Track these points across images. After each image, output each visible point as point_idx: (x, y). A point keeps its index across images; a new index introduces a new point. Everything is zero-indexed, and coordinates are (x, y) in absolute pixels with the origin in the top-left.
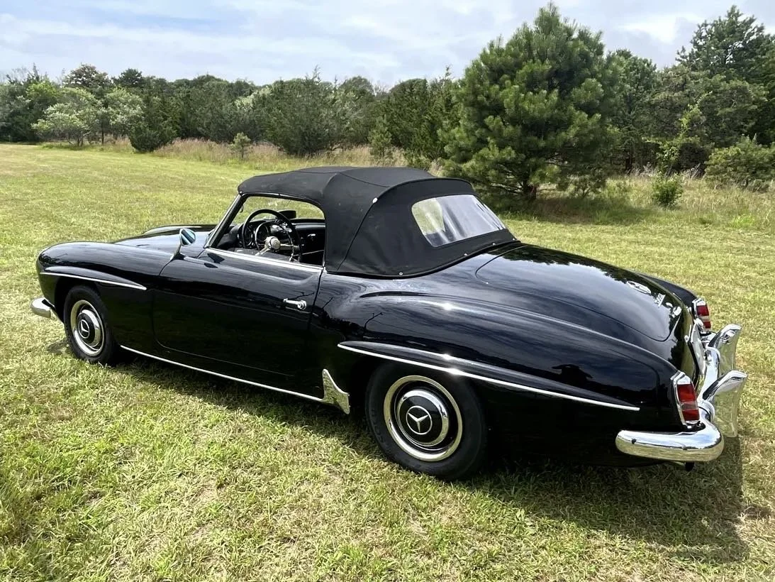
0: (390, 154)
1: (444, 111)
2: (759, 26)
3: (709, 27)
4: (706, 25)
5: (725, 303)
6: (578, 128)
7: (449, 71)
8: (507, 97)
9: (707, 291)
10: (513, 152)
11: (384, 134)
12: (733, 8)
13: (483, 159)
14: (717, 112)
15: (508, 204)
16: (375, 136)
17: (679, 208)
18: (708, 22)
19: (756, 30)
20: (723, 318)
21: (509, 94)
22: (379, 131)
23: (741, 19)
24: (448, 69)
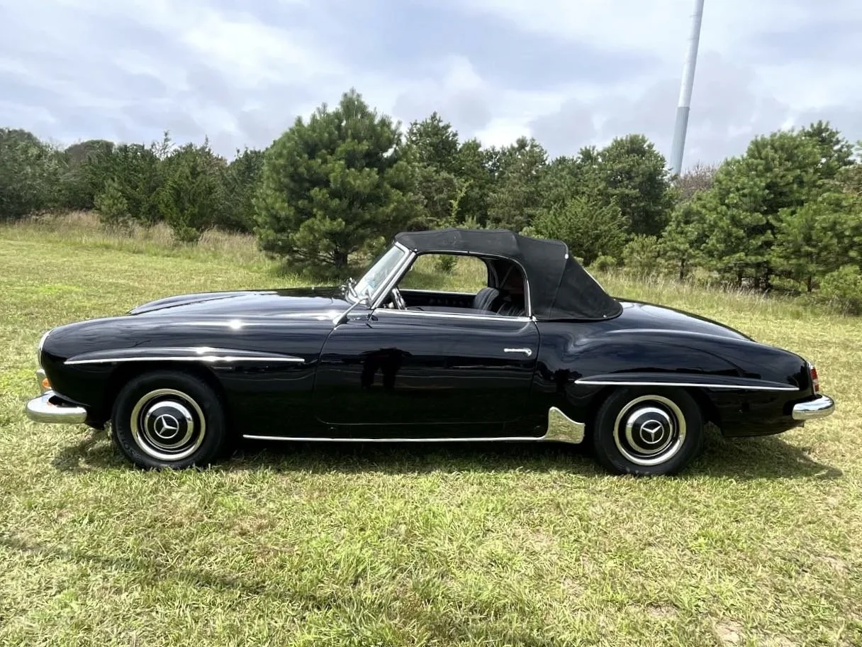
0: (125, 222)
1: (190, 179)
2: (455, 132)
3: (418, 126)
4: (416, 124)
6: (396, 204)
7: (169, 137)
8: (333, 170)
10: (344, 223)
11: (118, 199)
12: (435, 114)
13: (311, 230)
14: (434, 197)
15: (336, 273)
16: (103, 201)
17: (456, 274)
18: (418, 122)
19: (451, 135)
21: (335, 168)
22: (109, 196)
23: (441, 125)
24: (166, 134)
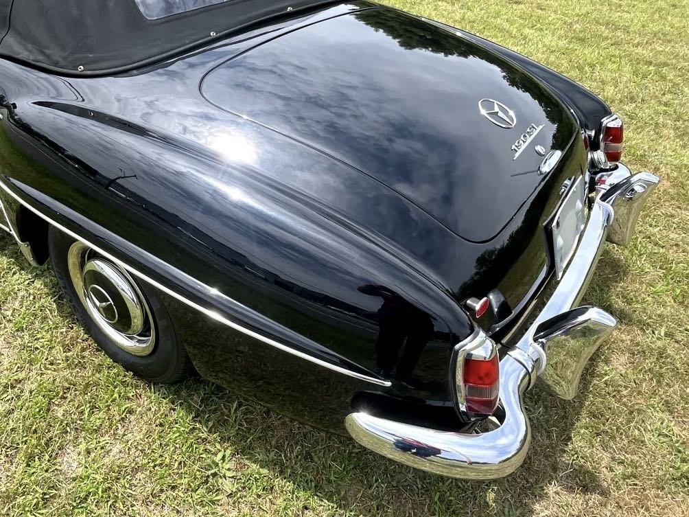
5: (679, 80)
9: (662, 58)
20: (666, 104)
